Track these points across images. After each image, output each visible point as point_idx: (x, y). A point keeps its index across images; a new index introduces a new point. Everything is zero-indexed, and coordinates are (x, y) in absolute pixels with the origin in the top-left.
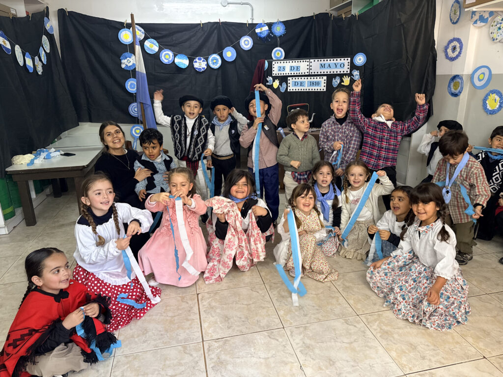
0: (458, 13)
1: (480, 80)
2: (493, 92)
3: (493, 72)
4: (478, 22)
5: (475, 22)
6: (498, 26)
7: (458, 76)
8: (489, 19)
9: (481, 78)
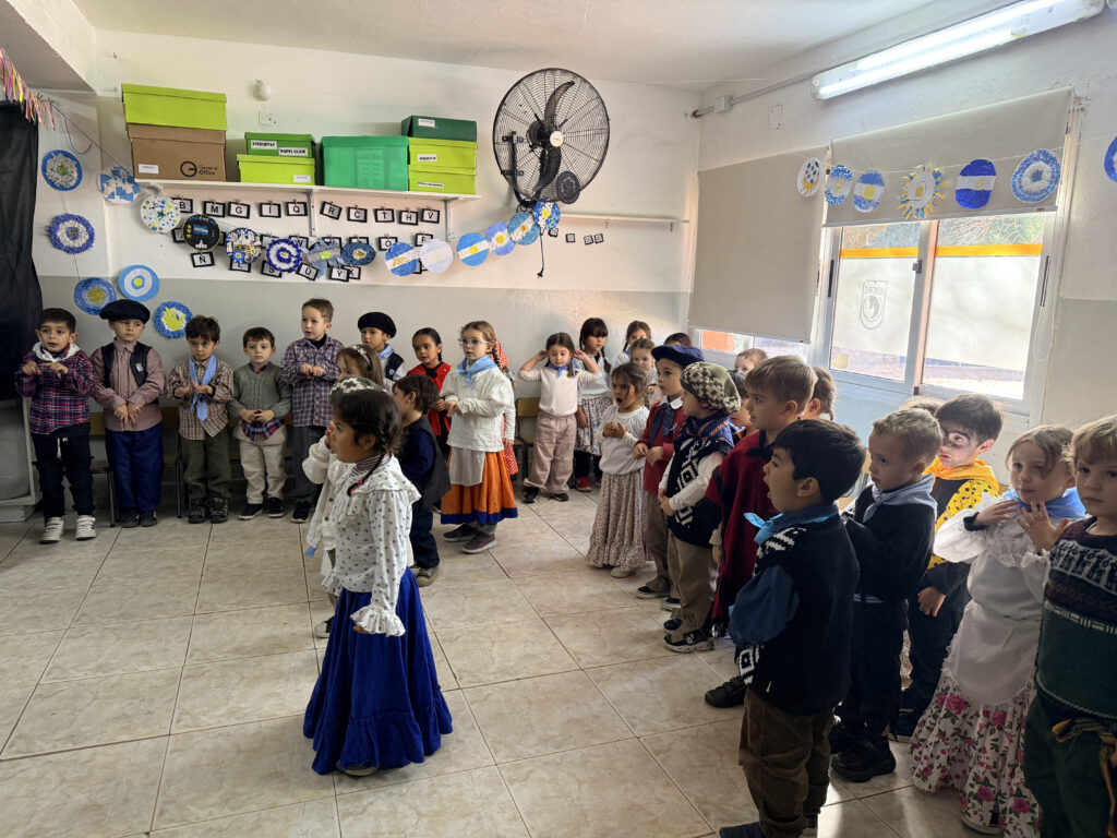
0: (75, 175)
1: (136, 288)
2: (171, 305)
3: (159, 277)
4: (117, 197)
5: (112, 196)
6: (159, 209)
7: (98, 279)
8: (135, 196)
9: (138, 282)
